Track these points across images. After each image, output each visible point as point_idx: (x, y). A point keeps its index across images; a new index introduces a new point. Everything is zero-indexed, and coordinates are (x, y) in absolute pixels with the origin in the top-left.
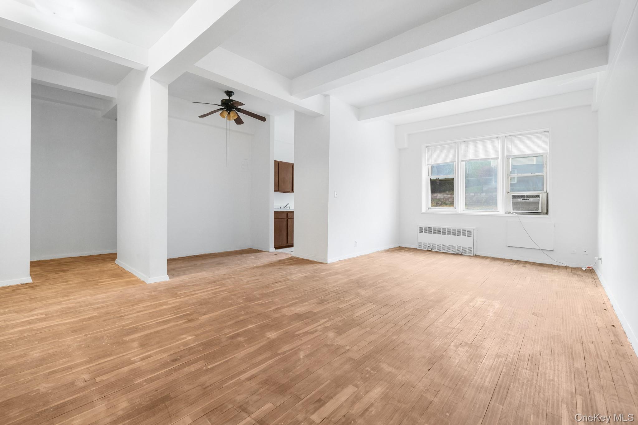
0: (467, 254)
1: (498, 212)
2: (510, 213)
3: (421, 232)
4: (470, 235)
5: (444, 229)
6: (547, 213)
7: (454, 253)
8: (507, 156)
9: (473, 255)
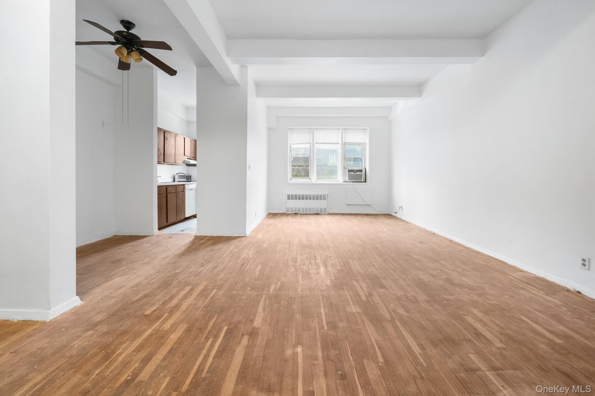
0: (323, 213)
1: (338, 181)
2: (347, 182)
3: (289, 199)
4: (325, 199)
5: (307, 195)
6: (365, 182)
7: (314, 213)
8: (344, 143)
9: (327, 213)
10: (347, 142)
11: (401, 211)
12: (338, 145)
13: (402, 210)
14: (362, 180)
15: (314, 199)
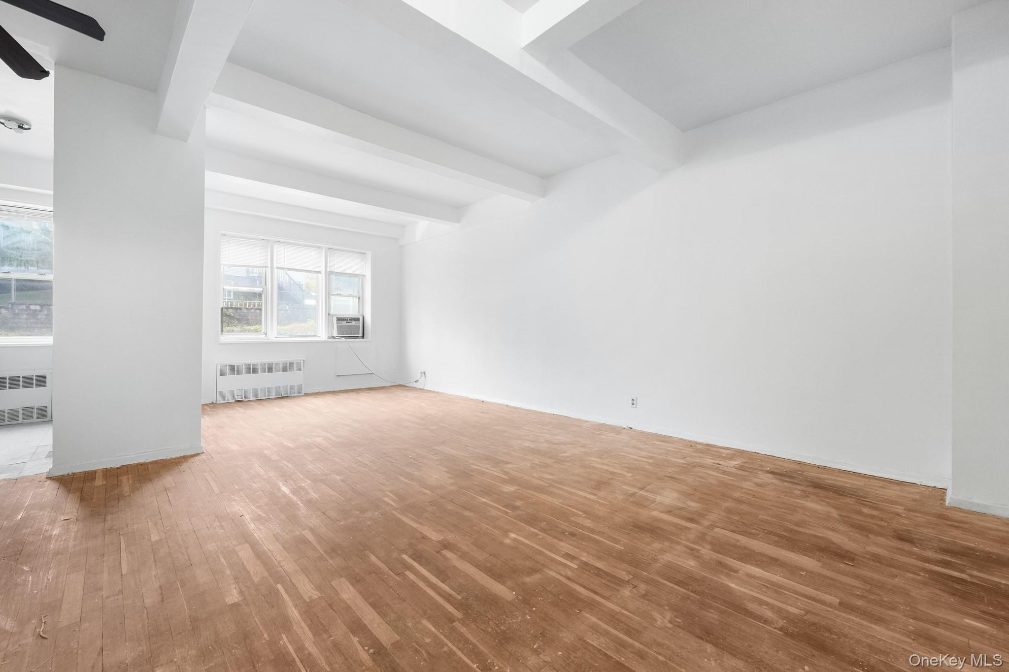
0: (296, 395)
1: (319, 337)
2: (334, 338)
3: (223, 374)
4: (299, 369)
5: (263, 365)
6: (363, 337)
8: (330, 272)
9: (303, 394)
10: (335, 271)
11: (424, 378)
12: (319, 275)
13: (425, 376)
14: (359, 334)
15: (278, 370)
